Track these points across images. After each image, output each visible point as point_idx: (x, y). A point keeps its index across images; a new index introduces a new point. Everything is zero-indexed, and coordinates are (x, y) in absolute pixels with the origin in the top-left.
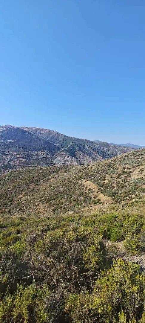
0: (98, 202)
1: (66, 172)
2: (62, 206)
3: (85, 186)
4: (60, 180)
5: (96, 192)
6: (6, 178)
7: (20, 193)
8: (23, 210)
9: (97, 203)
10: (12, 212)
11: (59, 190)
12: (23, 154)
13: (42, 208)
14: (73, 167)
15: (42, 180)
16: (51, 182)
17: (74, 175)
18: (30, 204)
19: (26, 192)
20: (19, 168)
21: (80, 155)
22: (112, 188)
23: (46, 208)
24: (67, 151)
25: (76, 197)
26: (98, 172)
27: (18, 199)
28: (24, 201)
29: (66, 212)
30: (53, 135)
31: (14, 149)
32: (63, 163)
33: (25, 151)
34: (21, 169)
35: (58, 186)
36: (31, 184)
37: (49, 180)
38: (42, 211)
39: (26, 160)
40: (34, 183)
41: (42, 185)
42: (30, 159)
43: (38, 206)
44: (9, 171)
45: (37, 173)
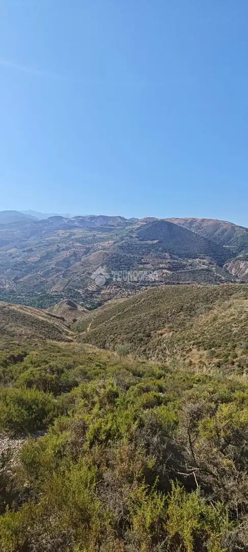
1: (246, 299)
2: (235, 360)
4: (234, 313)
6: (142, 300)
7: (162, 326)
8: (165, 354)
10: (149, 354)
11: (230, 331)
12: (169, 262)
13: (197, 356)
15: (198, 308)
16: (215, 313)
18: (176, 346)
19: (171, 325)
20: (161, 286)
23: (204, 357)
27: (158, 334)
28: (166, 340)
29: (243, 373)
30: (221, 228)
31: (155, 254)
32: (239, 280)
33: (172, 258)
34: (164, 287)
35: (229, 323)
36: (180, 313)
37: (212, 310)
38: (197, 362)
39: (173, 273)
40: (184, 313)
41: (198, 316)
42: (180, 271)
43: (191, 353)
44: (147, 289)
45: (190, 295)
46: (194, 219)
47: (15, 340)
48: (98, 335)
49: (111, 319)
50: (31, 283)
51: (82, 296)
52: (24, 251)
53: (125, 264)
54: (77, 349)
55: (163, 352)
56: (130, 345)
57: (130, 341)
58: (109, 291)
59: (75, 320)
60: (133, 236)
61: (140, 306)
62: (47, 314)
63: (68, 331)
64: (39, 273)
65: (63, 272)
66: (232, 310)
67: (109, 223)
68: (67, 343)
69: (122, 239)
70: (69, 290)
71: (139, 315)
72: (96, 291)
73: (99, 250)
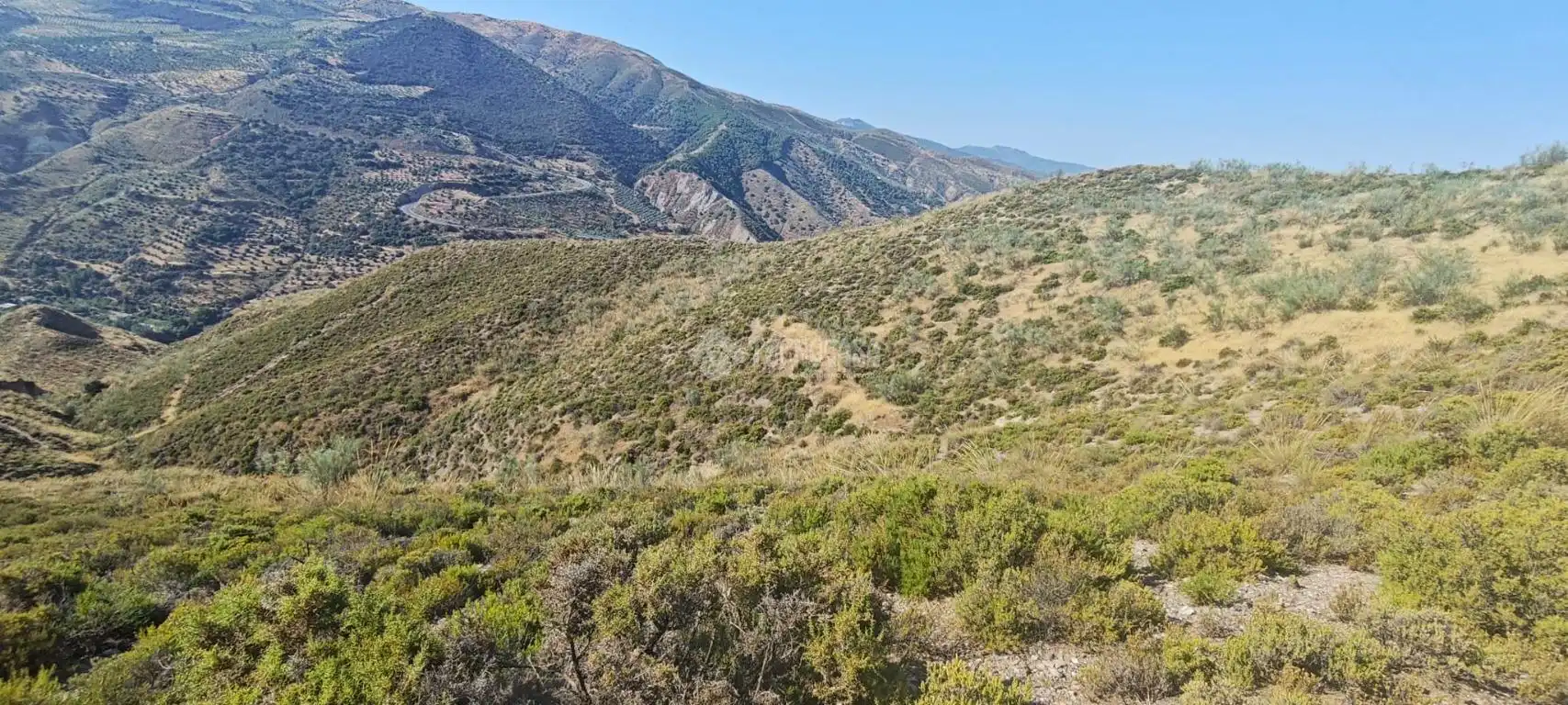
0: (839, 425)
1: (694, 276)
2: (670, 437)
3: (783, 349)
4: (664, 315)
5: (833, 376)
6: (388, 293)
7: (466, 371)
8: (479, 451)
9: (836, 429)
10: (425, 462)
11: (658, 364)
12: (472, 166)
13: (575, 444)
14: (729, 249)
15: (571, 307)
16: (618, 319)
17: (730, 291)
18: (511, 423)
19: (491, 364)
20: (452, 243)
21: (767, 189)
22: (906, 364)
23: (593, 443)
24: (701, 167)
25: (739, 398)
26: (848, 282)
27: (454, 398)
28: (481, 412)
29: (688, 465)
30: (626, 72)
31: (422, 137)
32: (677, 225)
33: (481, 152)
34: (461, 247)
35: (652, 343)
36: (517, 327)
37: (608, 313)
38: (573, 459)
39: (488, 203)
40: (531, 324)
41: (573, 332)
42: (510, 196)
43: (556, 438)
44: (401, 255)
45: (546, 271)
46: (547, 30)
48: (217, 429)
49: (271, 366)
51: (118, 286)
53: (306, 167)
55: (472, 450)
56: (356, 444)
57: (354, 433)
58: (246, 266)
59: (95, 388)
60: (331, 60)
61: (383, 311)
63: (63, 431)
66: (661, 307)
68: (68, 481)
69: (283, 67)
70: (43, 265)
71: (382, 344)
72: (188, 268)
73: (176, 103)
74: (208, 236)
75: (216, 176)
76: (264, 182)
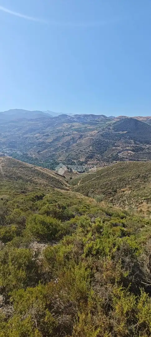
6: (113, 169)
7: (125, 186)
8: (125, 203)
10: (114, 202)
12: (133, 146)
13: (146, 207)
18: (132, 199)
19: (130, 186)
20: (126, 161)
27: (122, 191)
28: (127, 195)
31: (124, 141)
33: (135, 143)
34: (128, 162)
36: (137, 179)
38: (145, 210)
39: (135, 153)
40: (140, 179)
41: (149, 182)
42: (140, 152)
43: (142, 205)
44: (117, 162)
45: (145, 168)
47: (38, 187)
48: (84, 188)
49: (93, 179)
50: (47, 154)
52: (44, 136)
53: (104, 146)
54: (71, 195)
55: (123, 202)
56: (103, 196)
57: (103, 194)
58: (92, 163)
59: (71, 178)
60: (111, 128)
61: (112, 172)
62: (55, 173)
63: (66, 184)
64: (51, 149)
65: (66, 149)
67: (96, 119)
68: (66, 191)
69: (103, 130)
70: (69, 160)
71: (110, 178)
72: (85, 162)
73: (88, 137)
74: (88, 157)
75: (91, 148)
76: (97, 149)
